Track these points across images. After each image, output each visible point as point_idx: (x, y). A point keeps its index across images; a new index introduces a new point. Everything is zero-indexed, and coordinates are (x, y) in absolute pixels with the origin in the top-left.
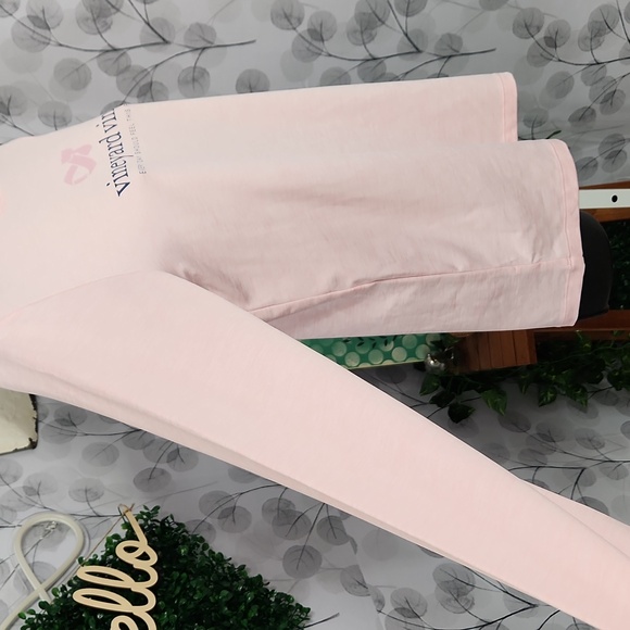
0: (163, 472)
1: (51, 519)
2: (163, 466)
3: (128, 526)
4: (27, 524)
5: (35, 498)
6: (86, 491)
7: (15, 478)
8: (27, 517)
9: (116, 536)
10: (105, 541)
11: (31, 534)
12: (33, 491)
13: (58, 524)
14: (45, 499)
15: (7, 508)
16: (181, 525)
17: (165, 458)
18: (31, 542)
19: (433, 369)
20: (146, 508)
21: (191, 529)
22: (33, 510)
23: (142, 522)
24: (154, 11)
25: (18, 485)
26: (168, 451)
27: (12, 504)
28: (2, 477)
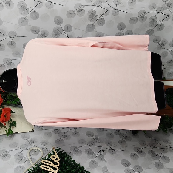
0: (62, 140)
1: (36, 149)
2: (62, 138)
3: (53, 152)
4: (30, 149)
6: (44, 143)
7: (29, 138)
8: (31, 147)
9: (51, 154)
10: (48, 155)
11: (31, 152)
12: (32, 142)
13: (38, 150)
14: (35, 144)
16: (66, 153)
18: (31, 153)
20: (58, 148)
21: (68, 154)
22: (32, 146)
23: (57, 151)
24: (69, 34)
25: (29, 140)
26: (64, 135)
27: (27, 144)
28: (26, 138)
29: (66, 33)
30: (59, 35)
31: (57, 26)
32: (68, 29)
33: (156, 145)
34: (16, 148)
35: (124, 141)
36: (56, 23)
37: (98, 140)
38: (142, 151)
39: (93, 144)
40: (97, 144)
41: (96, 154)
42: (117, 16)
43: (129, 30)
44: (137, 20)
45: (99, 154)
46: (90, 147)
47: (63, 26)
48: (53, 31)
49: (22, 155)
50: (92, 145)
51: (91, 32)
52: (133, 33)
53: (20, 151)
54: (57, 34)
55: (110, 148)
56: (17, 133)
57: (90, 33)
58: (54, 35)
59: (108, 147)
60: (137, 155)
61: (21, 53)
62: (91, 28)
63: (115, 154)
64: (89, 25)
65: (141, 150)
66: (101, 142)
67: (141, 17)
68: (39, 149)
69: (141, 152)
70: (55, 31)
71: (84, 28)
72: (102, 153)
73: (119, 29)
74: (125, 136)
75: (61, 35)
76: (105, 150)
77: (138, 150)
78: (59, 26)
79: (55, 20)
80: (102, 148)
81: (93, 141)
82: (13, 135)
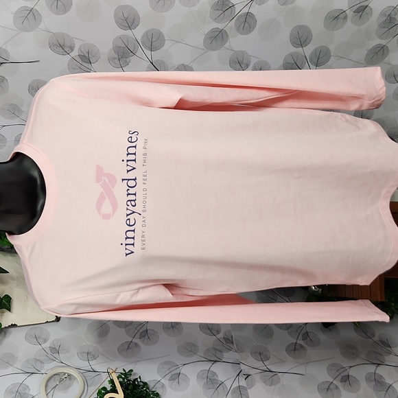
0: (136, 345)
1: (65, 371)
2: (136, 340)
3: (112, 382)
4: (50, 373)
5: (56, 355)
6: (88, 353)
7: (45, 341)
8: (50, 368)
9: (104, 388)
10: (97, 391)
11: (52, 381)
12: (55, 350)
13: (69, 375)
14: (62, 356)
15: (39, 360)
16: (145, 384)
17: (138, 335)
18: (52, 384)
19: (313, 291)
20: (124, 370)
21: (151, 385)
22: (55, 364)
23: (121, 380)
24: (157, 56)
25: (46, 345)
26: (141, 331)
27: (42, 358)
28: (37, 340)
29: (148, 52)
30: (128, 60)
31: (121, 32)
32: (154, 41)
33: (386, 358)
34: (10, 370)
35: (301, 346)
36: (121, 26)
37: (231, 346)
38: (349, 375)
39: (219, 355)
40: (230, 356)
41: (228, 384)
42: (290, 6)
43: (321, 46)
44: (345, 18)
45: (236, 385)
46: (210, 364)
47: (139, 33)
48: (112, 47)
49: (27, 391)
50: (216, 359)
51: (217, 51)
52: (332, 54)
53: (20, 378)
54: (122, 56)
55: (265, 368)
56: (14, 326)
57: (215, 54)
58: (115, 58)
59: (260, 365)
60: (337, 387)
61: (24, 109)
62: (217, 38)
63: (278, 386)
64: (213, 31)
65: (345, 374)
66: (240, 350)
67: (357, 11)
68: (72, 372)
69: (346, 379)
70: (117, 49)
71: (198, 39)
72: (243, 383)
73: (294, 44)
74: (302, 333)
75: (133, 59)
76: (252, 372)
77: (340, 371)
78: (129, 32)
79: (116, 16)
80: (243, 367)
81: (218, 348)
82: (3, 333)
